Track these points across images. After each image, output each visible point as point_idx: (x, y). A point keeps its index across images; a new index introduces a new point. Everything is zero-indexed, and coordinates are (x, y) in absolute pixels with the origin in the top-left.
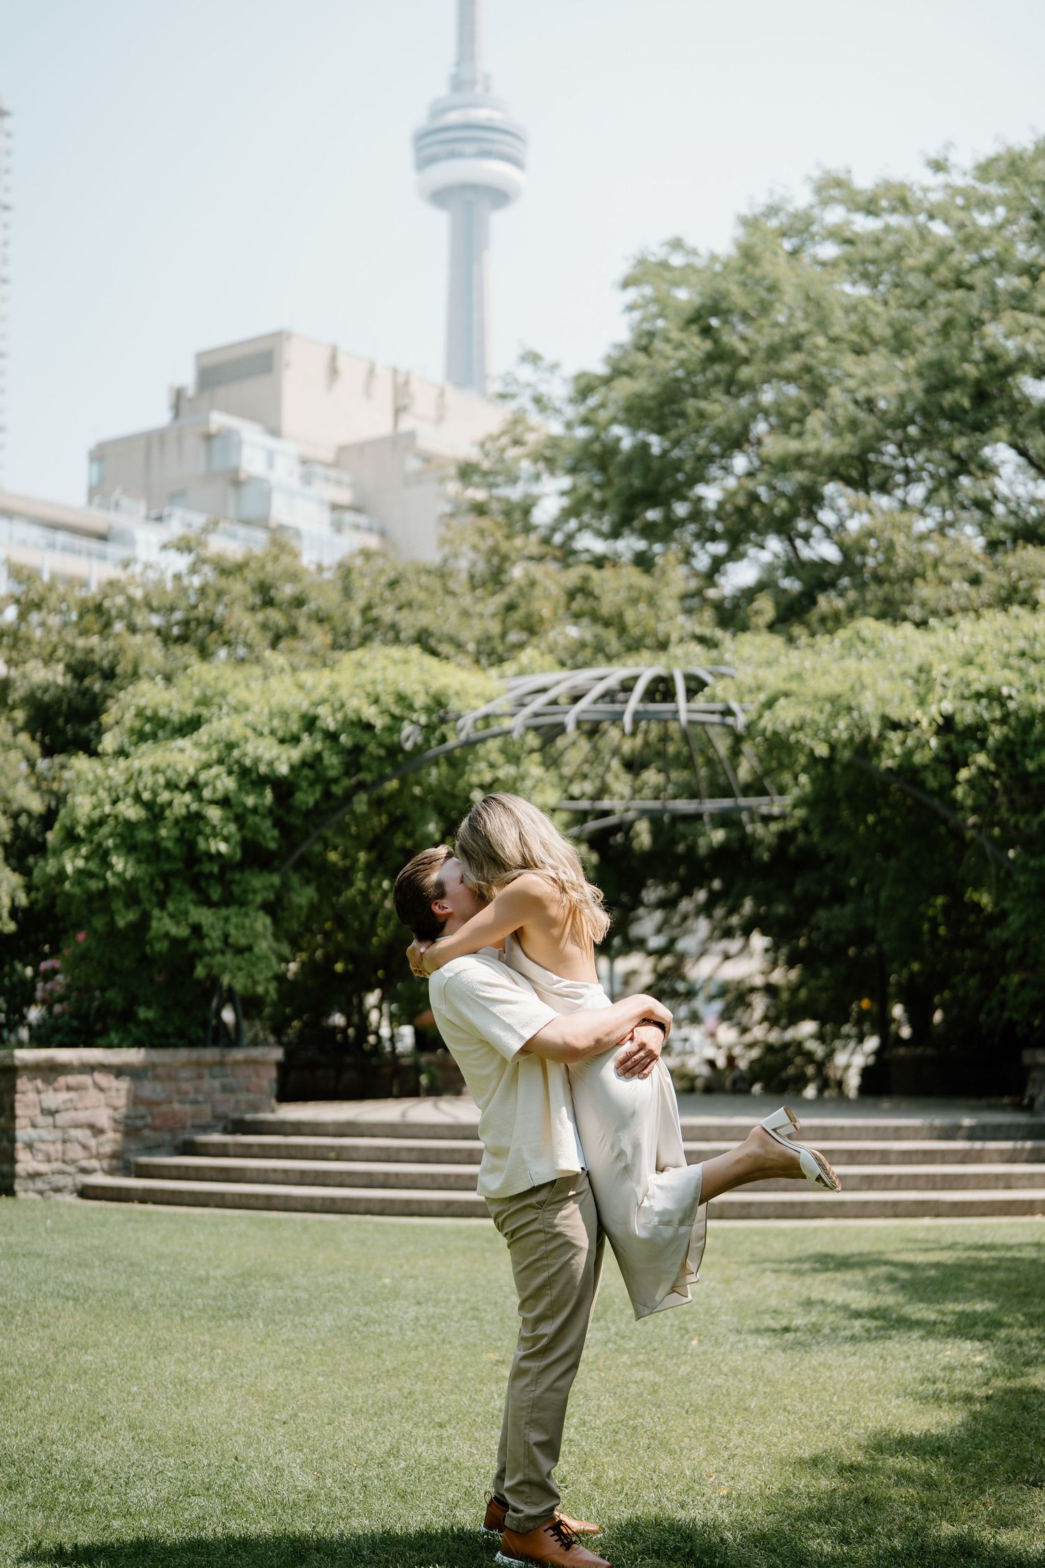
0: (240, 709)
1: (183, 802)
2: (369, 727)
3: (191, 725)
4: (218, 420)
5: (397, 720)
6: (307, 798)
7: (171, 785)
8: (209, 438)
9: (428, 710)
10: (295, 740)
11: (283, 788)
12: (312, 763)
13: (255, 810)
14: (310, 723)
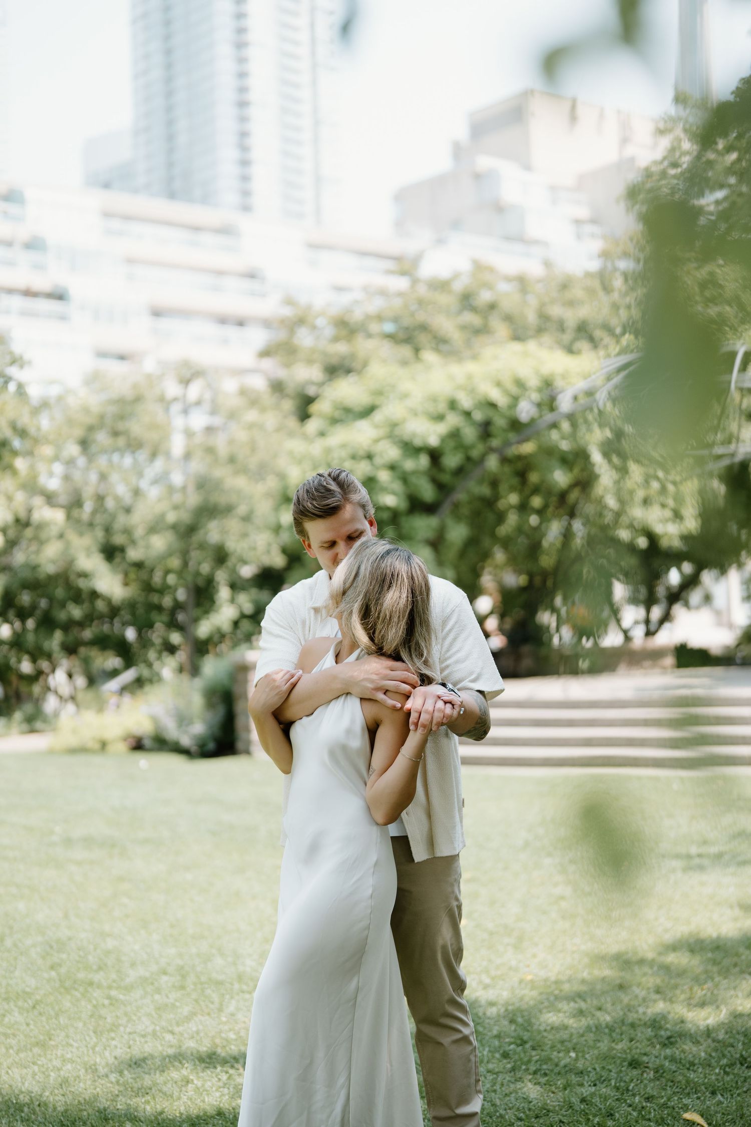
0: (405, 396)
1: (361, 469)
2: (493, 405)
3: (368, 411)
4: (484, 162)
5: (515, 399)
6: (452, 461)
7: (354, 457)
8: (478, 177)
9: (540, 390)
10: (440, 418)
11: (435, 456)
12: (455, 435)
13: (414, 472)
14: (453, 405)
